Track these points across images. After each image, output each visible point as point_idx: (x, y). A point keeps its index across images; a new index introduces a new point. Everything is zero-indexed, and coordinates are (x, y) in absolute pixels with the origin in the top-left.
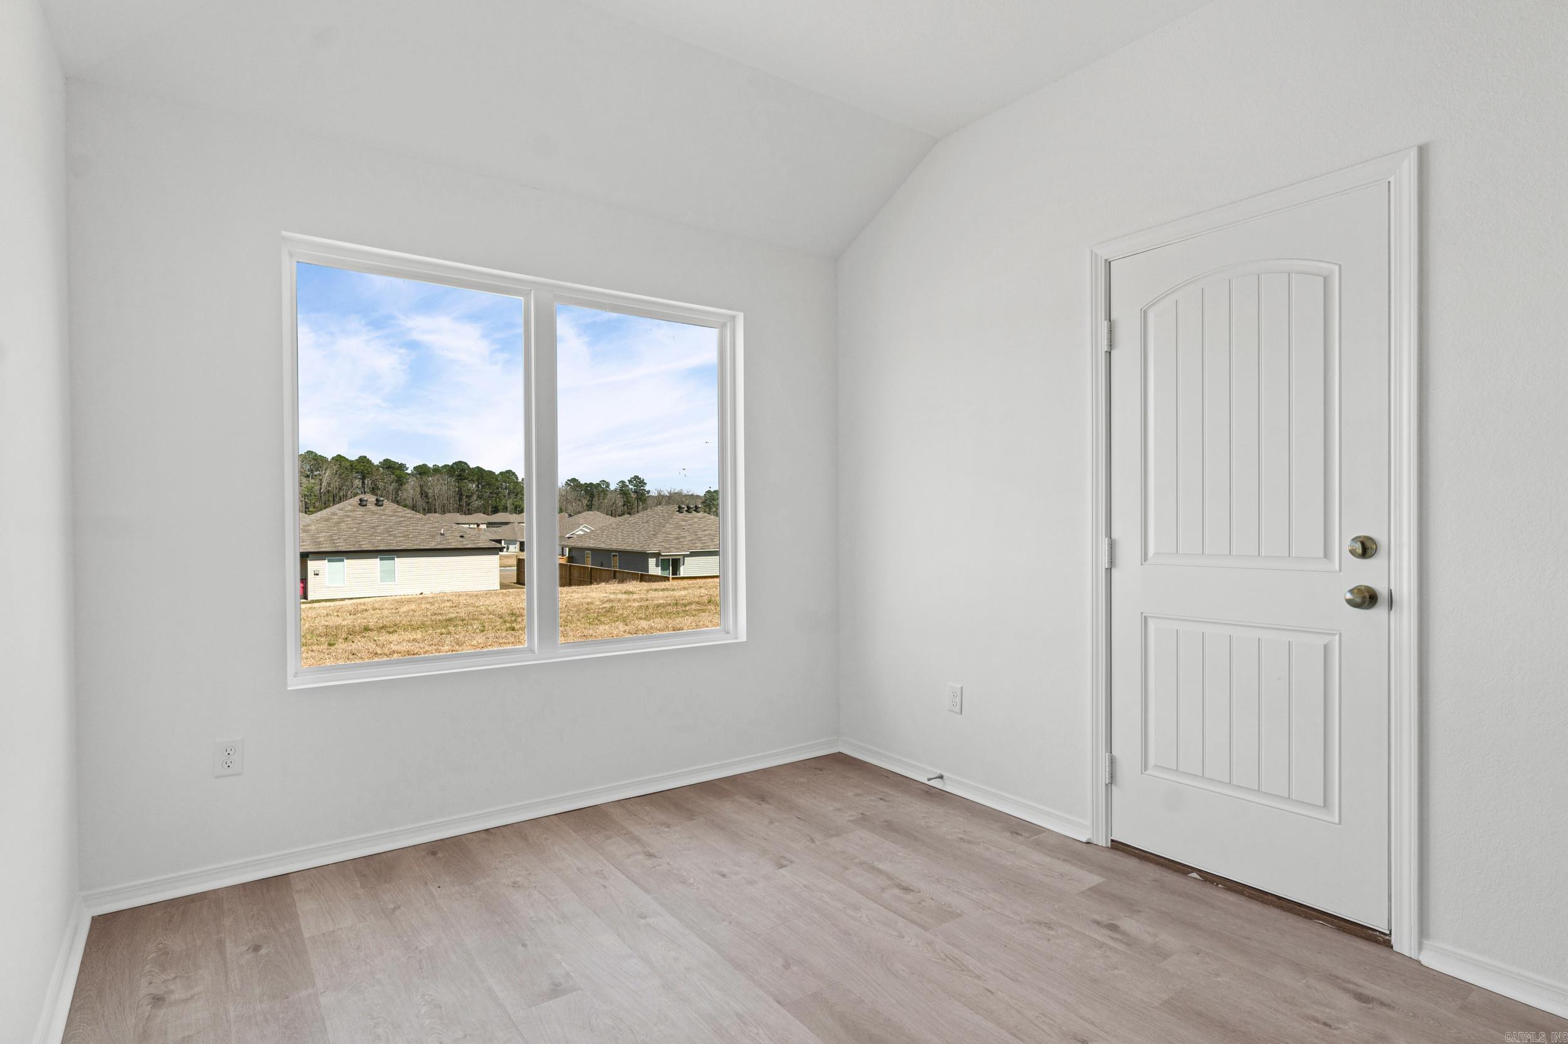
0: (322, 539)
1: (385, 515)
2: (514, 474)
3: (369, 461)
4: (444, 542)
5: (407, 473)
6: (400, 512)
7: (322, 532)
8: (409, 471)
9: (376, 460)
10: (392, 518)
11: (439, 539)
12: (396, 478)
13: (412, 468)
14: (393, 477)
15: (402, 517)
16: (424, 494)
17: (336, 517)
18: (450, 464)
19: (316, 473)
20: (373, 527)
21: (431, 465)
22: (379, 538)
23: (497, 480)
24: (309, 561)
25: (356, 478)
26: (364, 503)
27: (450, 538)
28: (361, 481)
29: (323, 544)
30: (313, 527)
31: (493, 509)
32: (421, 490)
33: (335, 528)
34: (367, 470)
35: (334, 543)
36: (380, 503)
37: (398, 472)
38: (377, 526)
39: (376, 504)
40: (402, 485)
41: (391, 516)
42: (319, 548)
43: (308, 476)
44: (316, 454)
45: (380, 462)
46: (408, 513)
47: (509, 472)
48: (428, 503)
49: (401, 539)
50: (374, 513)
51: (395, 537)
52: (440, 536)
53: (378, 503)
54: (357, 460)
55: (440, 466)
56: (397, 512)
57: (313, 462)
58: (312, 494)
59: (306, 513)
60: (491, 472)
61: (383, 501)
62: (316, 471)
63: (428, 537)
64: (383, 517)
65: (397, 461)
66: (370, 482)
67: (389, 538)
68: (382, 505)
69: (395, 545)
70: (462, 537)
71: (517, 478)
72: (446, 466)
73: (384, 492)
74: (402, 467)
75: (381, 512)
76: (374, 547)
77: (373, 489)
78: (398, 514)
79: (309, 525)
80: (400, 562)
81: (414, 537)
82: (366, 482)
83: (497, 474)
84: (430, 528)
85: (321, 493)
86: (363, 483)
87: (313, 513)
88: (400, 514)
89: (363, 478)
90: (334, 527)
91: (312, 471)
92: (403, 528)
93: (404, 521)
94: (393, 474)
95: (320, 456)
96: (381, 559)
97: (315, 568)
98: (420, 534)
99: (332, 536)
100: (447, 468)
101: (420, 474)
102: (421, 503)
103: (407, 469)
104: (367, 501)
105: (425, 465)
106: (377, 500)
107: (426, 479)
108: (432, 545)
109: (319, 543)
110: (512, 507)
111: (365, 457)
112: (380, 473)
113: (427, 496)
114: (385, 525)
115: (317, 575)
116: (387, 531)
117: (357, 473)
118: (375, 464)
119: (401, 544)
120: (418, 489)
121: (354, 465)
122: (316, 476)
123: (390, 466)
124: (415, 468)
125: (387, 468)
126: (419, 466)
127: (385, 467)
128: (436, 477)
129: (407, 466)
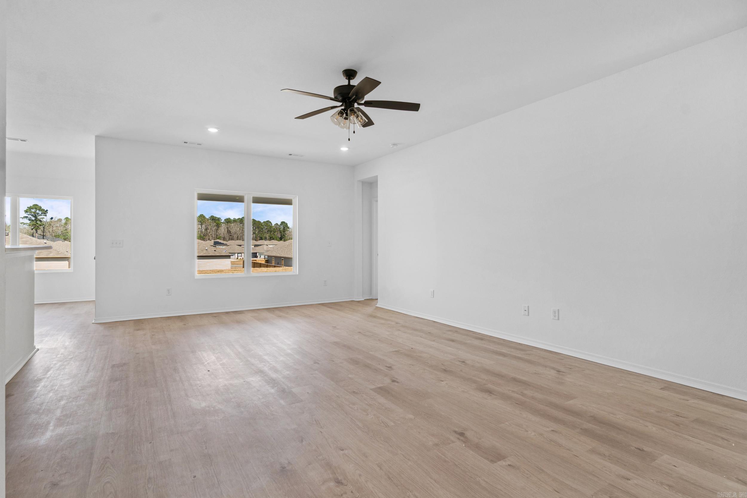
2: (270, 222)
3: (204, 217)
5: (221, 222)
8: (222, 221)
9: (207, 217)
11: (205, 251)
12: (216, 224)
13: (224, 220)
14: (215, 224)
16: (229, 232)
18: (241, 218)
23: (262, 225)
27: (210, 251)
31: (260, 239)
34: (203, 220)
37: (217, 221)
40: (219, 227)
47: (268, 221)
52: (205, 250)
55: (237, 219)
60: (259, 222)
63: (200, 251)
65: (217, 217)
70: (215, 251)
71: (272, 224)
72: (239, 219)
73: (211, 230)
74: (219, 219)
77: (206, 229)
83: (262, 222)
86: (202, 227)
94: (215, 222)
100: (240, 220)
101: (227, 222)
103: (221, 220)
105: (229, 218)
107: (230, 225)
110: (269, 237)
111: (203, 215)
112: (209, 222)
120: (226, 230)
123: (214, 219)
124: (225, 220)
125: (212, 220)
126: (227, 219)
127: (211, 219)
128: (234, 224)
129: (221, 219)
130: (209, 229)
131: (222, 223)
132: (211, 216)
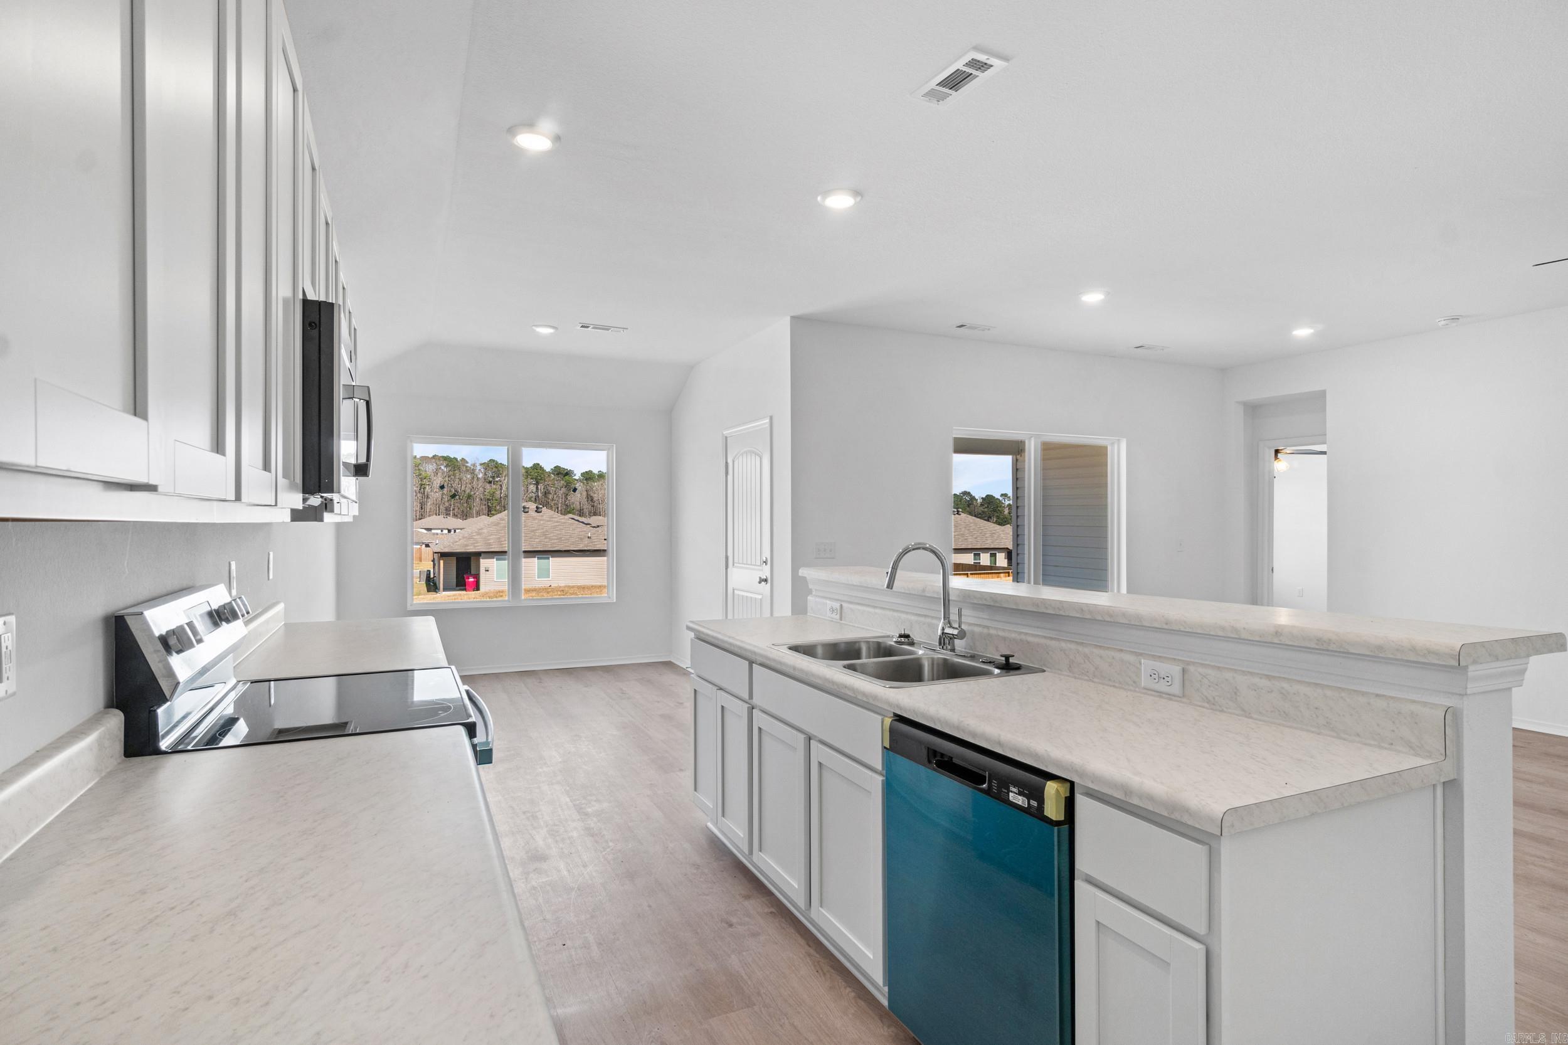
0: (492, 541)
1: (543, 520)
3: (542, 468)
4: (591, 544)
5: (575, 479)
6: (555, 518)
7: (492, 535)
8: (577, 477)
9: (548, 468)
10: (549, 523)
11: (586, 541)
12: (565, 484)
13: (580, 475)
14: (562, 482)
15: (557, 522)
17: (503, 522)
19: (497, 479)
20: (533, 531)
21: (596, 471)
22: (538, 540)
24: (481, 560)
25: (531, 484)
26: (526, 510)
27: (595, 540)
28: (535, 486)
29: (492, 545)
30: (485, 531)
32: (587, 494)
33: (503, 532)
34: (540, 476)
35: (501, 544)
36: (540, 510)
37: (567, 478)
38: (536, 530)
39: (536, 511)
40: (570, 489)
41: (548, 521)
42: (489, 549)
43: (490, 482)
44: (497, 463)
45: (552, 469)
46: (562, 519)
48: (593, 506)
49: (556, 541)
50: (534, 519)
51: (551, 539)
53: (538, 510)
54: (531, 467)
56: (553, 518)
57: (494, 469)
58: (494, 499)
59: (488, 515)
61: (541, 508)
62: (497, 477)
64: (542, 522)
65: (566, 468)
66: (542, 487)
67: (546, 540)
68: (541, 512)
69: (549, 546)
73: (555, 496)
74: (570, 473)
75: (540, 518)
76: (533, 548)
78: (553, 519)
79: (482, 529)
80: (553, 561)
81: (566, 540)
82: (539, 487)
84: (580, 532)
85: (501, 497)
86: (537, 488)
87: (493, 515)
88: (556, 520)
89: (537, 484)
90: (501, 530)
91: (493, 477)
92: (556, 532)
93: (558, 525)
94: (563, 480)
95: (501, 464)
96: (538, 558)
97: (486, 565)
98: (571, 536)
99: (499, 538)
101: (586, 480)
102: (587, 507)
103: (575, 475)
104: (529, 508)
105: (590, 471)
106: (537, 507)
107: (592, 484)
108: (581, 547)
109: (490, 544)
111: (538, 464)
112: (552, 479)
113: (592, 500)
114: (543, 529)
115: (488, 571)
116: (544, 534)
117: (532, 479)
118: (547, 471)
119: (555, 545)
120: (585, 493)
121: (529, 472)
122: (497, 482)
123: (562, 473)
124: (583, 474)
125: (558, 474)
126: (586, 472)
127: (556, 473)
128: (601, 482)
129: (575, 473)
130: (551, 494)
131: (577, 480)
132: (555, 467)
